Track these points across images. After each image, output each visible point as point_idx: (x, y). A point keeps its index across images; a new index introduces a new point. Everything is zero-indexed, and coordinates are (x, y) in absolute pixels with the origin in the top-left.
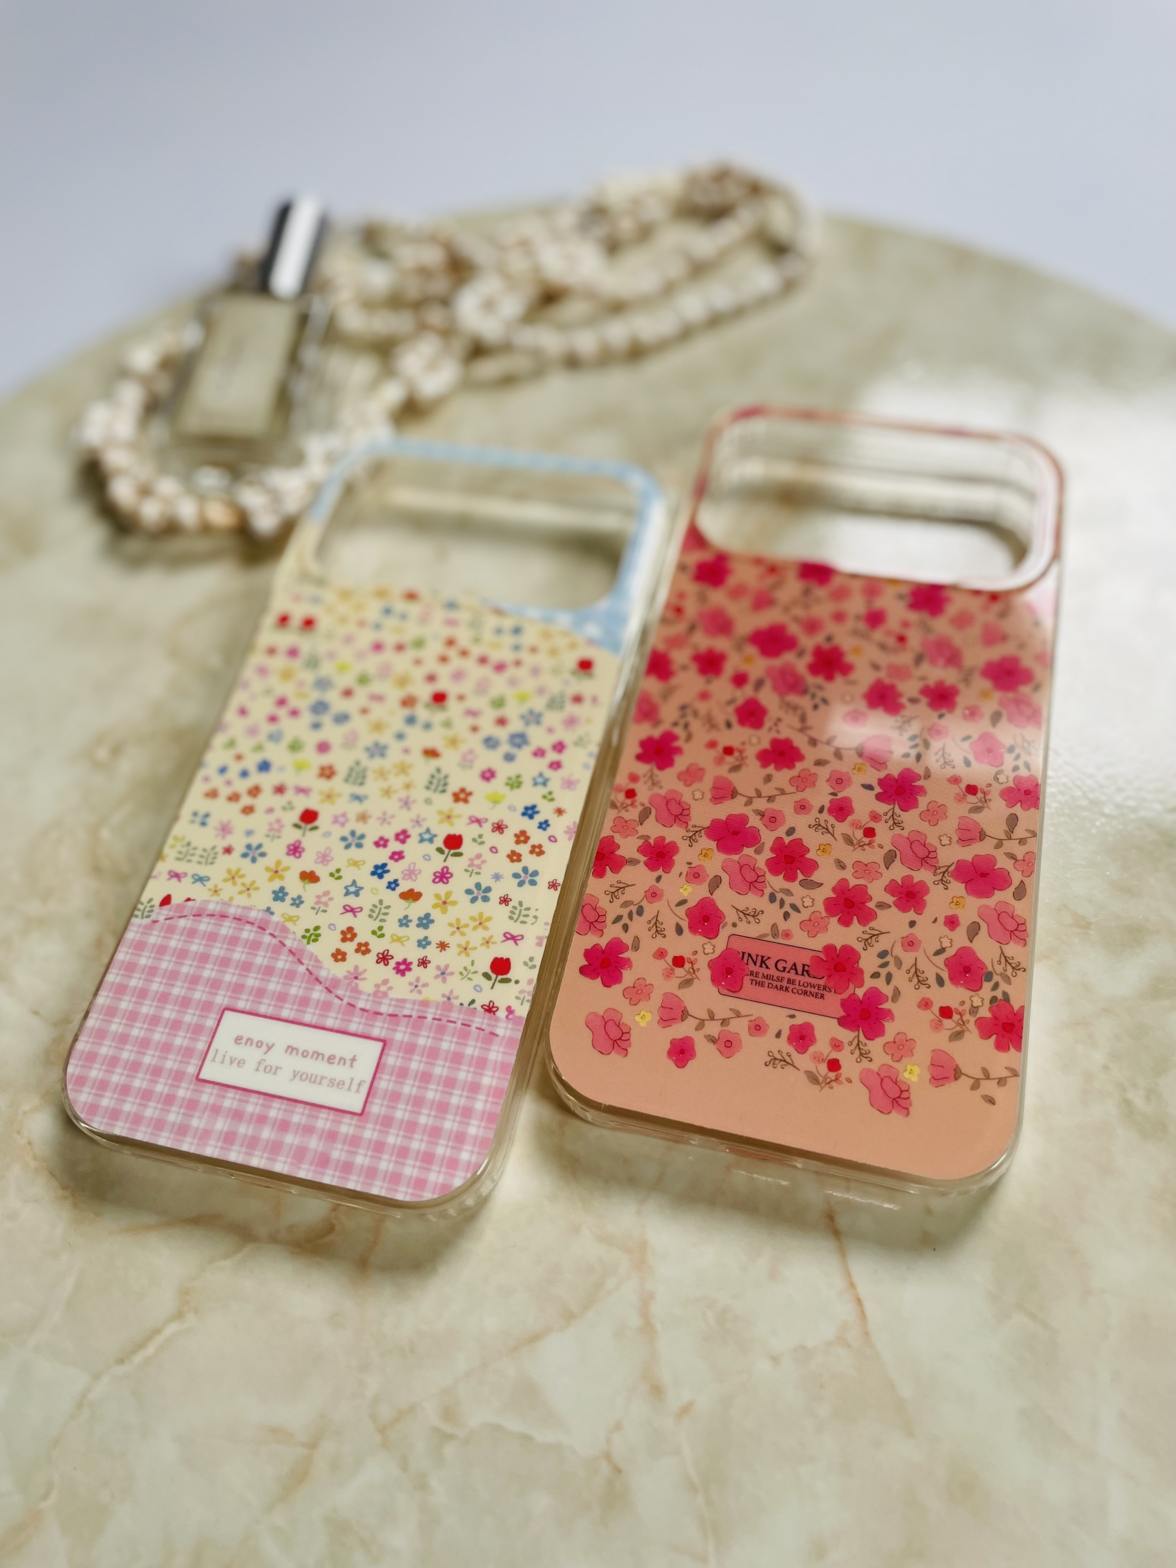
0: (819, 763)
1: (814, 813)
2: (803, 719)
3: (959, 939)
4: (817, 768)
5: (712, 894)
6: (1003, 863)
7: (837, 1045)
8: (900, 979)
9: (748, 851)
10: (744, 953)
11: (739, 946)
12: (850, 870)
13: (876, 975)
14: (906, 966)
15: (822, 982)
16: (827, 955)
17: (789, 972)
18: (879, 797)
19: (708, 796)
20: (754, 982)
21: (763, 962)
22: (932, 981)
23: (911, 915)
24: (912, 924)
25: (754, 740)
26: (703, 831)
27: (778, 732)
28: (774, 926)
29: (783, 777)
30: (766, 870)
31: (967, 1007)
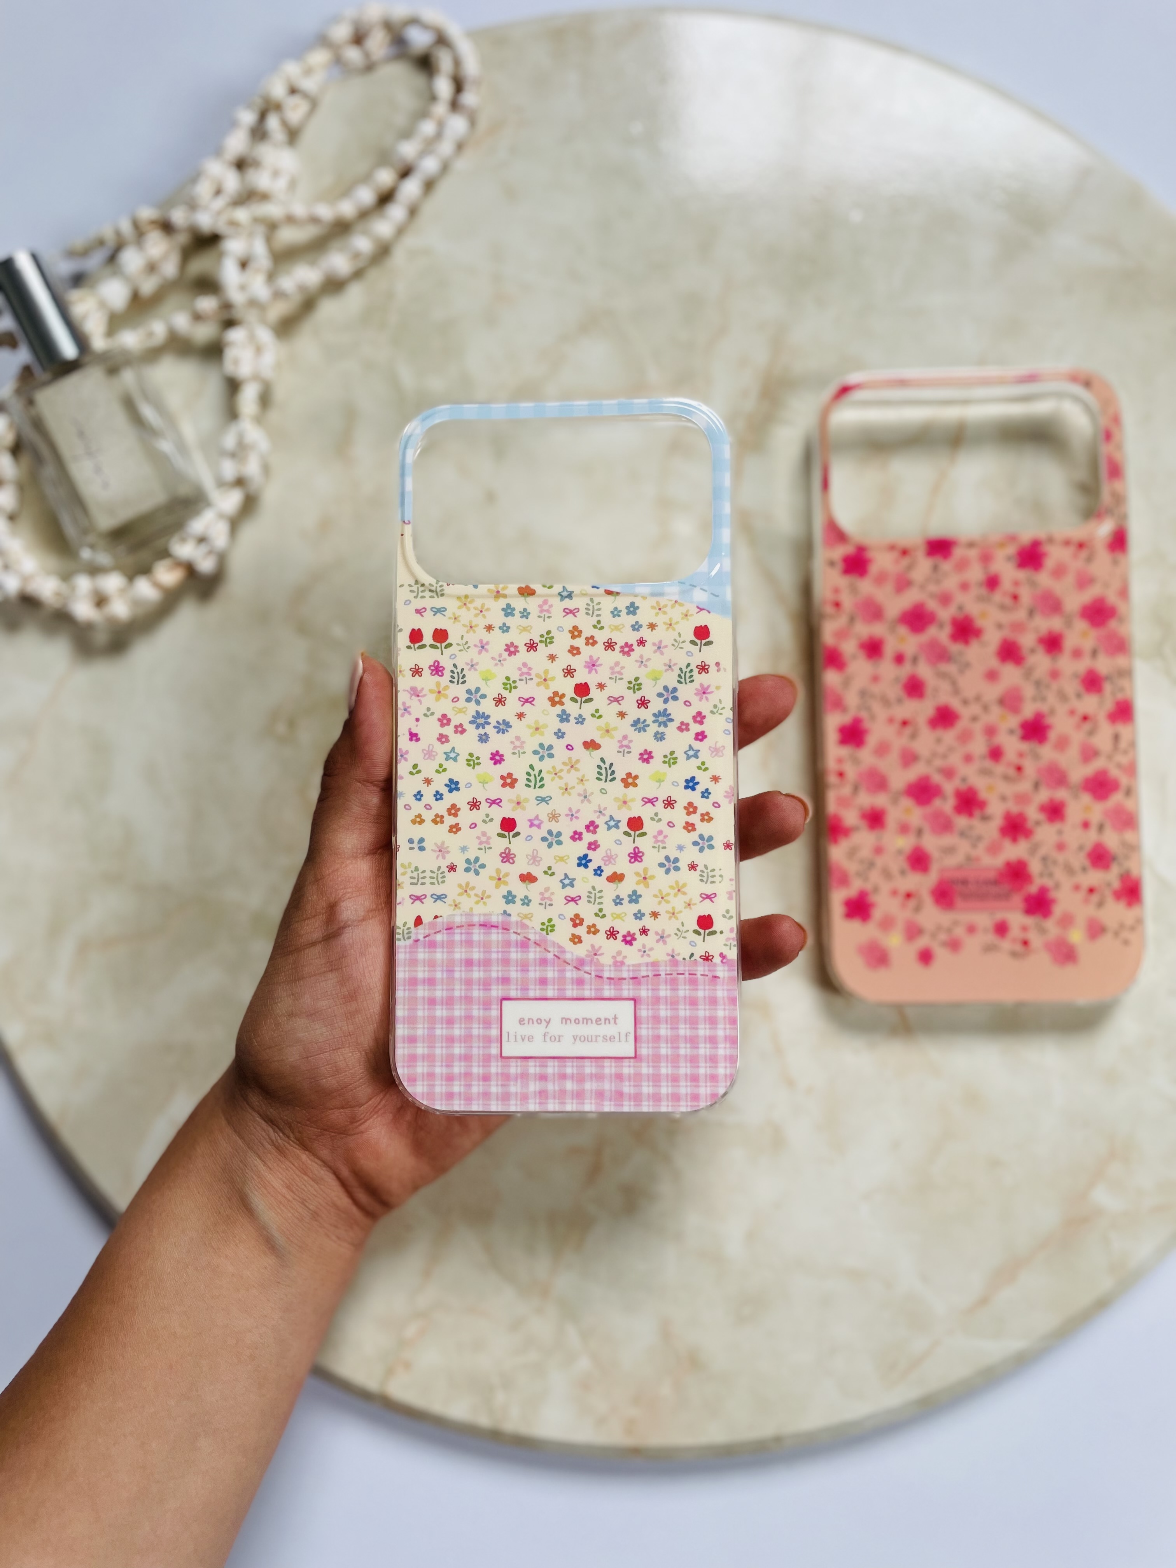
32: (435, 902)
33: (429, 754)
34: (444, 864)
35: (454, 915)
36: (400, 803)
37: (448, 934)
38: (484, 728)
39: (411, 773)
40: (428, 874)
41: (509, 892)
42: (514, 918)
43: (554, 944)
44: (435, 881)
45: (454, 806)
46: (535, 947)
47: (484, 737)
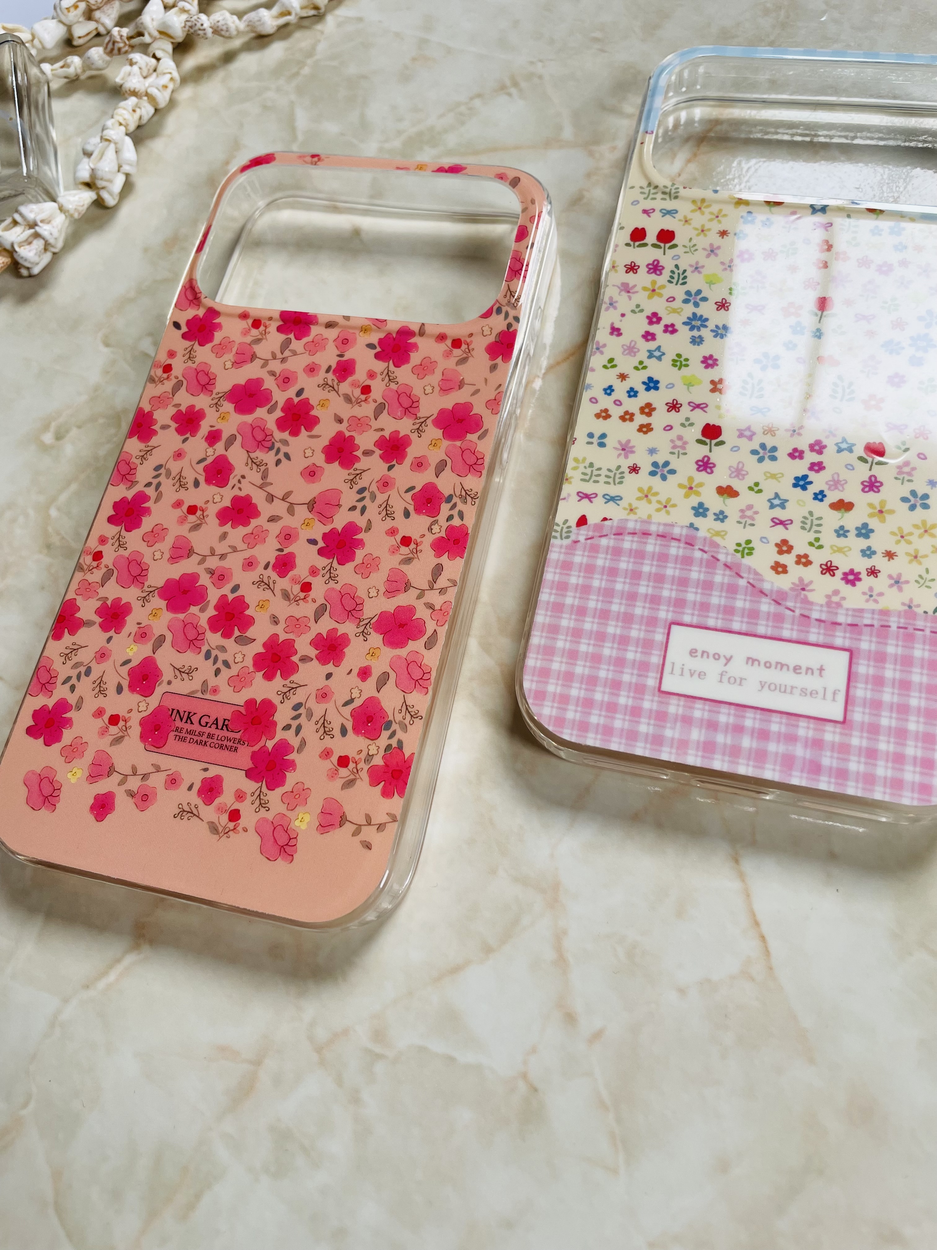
0: (273, 519)
1: (260, 569)
2: (264, 476)
3: (369, 688)
4: (271, 524)
5: (154, 653)
6: (422, 613)
7: (240, 796)
8: (309, 730)
9: (194, 609)
10: (173, 710)
11: (171, 703)
12: (282, 625)
13: (287, 727)
14: (314, 719)
15: (238, 736)
16: (246, 710)
17: (210, 727)
18: (321, 552)
19: (167, 556)
20: (178, 737)
21: (189, 717)
22: (337, 732)
23: (330, 668)
24: (329, 676)
25: (217, 498)
26: (156, 591)
27: (240, 489)
28: (205, 682)
29: (237, 534)
30: (207, 627)
31: (363, 755)
32: (606, 503)
33: (631, 350)
34: (626, 464)
35: (627, 520)
36: (586, 396)
37: (615, 539)
38: (699, 329)
39: (605, 367)
40: (604, 472)
41: (701, 505)
42: (702, 534)
43: (749, 569)
44: (611, 480)
45: (649, 405)
46: (724, 570)
47: (698, 340)
